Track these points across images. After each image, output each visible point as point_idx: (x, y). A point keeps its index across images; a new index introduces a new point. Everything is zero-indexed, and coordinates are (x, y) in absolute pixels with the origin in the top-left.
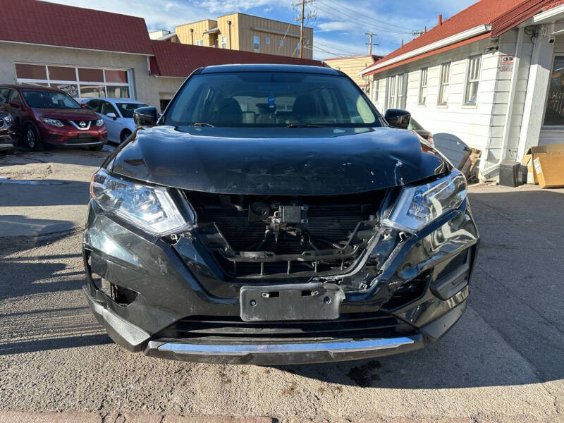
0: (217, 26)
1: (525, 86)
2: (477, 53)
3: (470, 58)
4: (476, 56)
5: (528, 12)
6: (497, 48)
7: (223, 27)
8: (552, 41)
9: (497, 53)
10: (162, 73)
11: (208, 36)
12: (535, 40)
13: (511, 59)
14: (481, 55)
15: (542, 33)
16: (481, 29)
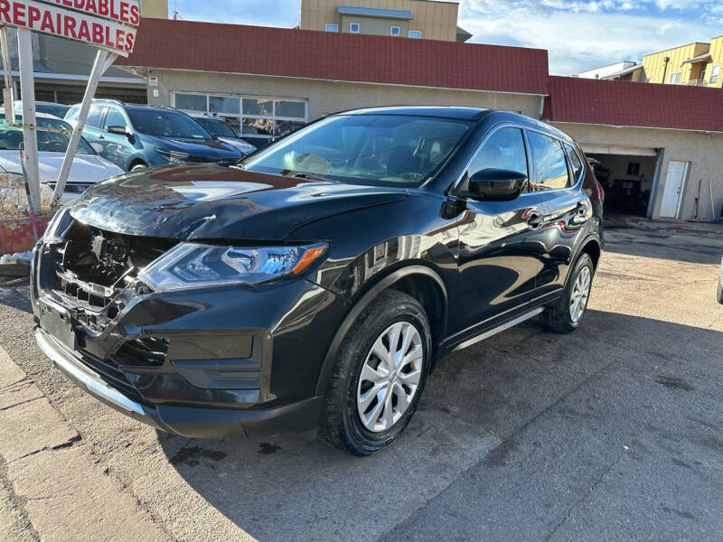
0: (708, 52)
7: (717, 55)
10: (554, 116)
11: (690, 66)
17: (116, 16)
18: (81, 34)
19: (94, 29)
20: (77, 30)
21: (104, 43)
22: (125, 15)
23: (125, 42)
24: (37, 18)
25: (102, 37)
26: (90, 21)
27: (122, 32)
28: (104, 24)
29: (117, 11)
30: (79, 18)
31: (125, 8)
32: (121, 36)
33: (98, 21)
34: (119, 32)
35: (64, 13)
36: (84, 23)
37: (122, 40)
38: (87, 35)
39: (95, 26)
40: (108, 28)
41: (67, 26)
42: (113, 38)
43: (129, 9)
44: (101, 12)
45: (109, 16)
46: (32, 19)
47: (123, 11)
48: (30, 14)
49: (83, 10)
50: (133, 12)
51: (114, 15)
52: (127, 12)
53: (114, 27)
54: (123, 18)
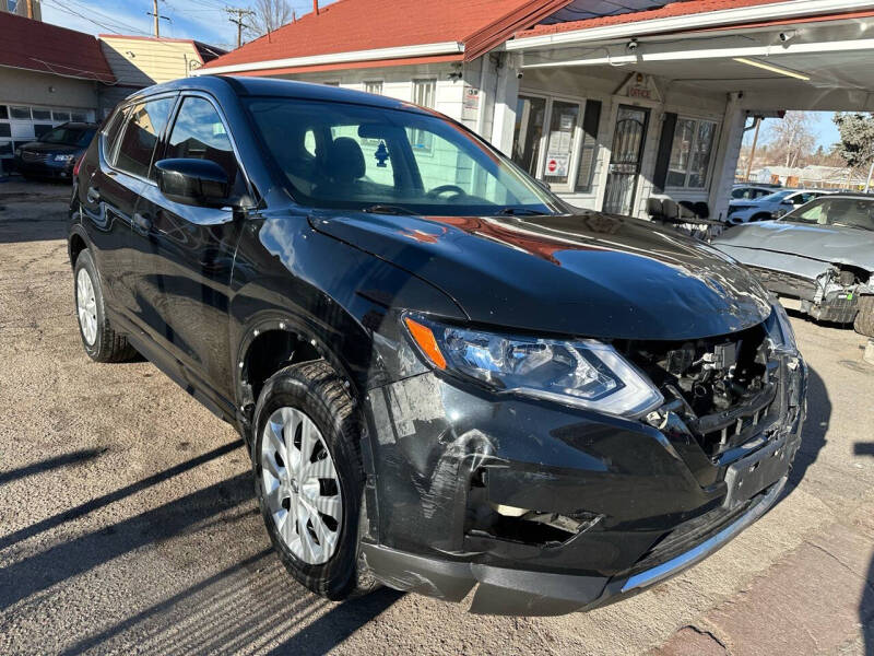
1: (489, 131)
2: (427, 77)
3: (416, 81)
4: (425, 80)
5: (501, 35)
6: (460, 76)
8: (520, 76)
9: (461, 83)
12: (500, 70)
13: (476, 93)
14: (434, 80)
15: (508, 62)
16: (452, 47)
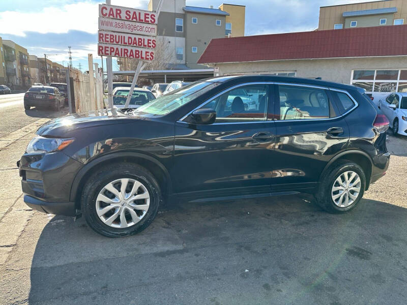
17: (146, 46)
18: (130, 55)
19: (136, 52)
20: (129, 54)
21: (140, 58)
22: (150, 45)
23: (150, 56)
24: (113, 51)
25: (139, 56)
26: (134, 49)
27: (148, 52)
28: (140, 49)
29: (146, 43)
30: (129, 49)
31: (150, 42)
32: (148, 54)
33: (137, 49)
34: (147, 52)
35: (124, 47)
36: (132, 51)
37: (148, 56)
38: (133, 56)
39: (136, 51)
40: (141, 51)
41: (124, 53)
42: (144, 56)
43: (151, 42)
44: (139, 45)
45: (142, 46)
46: (111, 52)
47: (148, 43)
48: (111, 50)
49: (132, 45)
50: (153, 43)
51: (145, 46)
52: (150, 43)
53: (144, 51)
54: (148, 46)
